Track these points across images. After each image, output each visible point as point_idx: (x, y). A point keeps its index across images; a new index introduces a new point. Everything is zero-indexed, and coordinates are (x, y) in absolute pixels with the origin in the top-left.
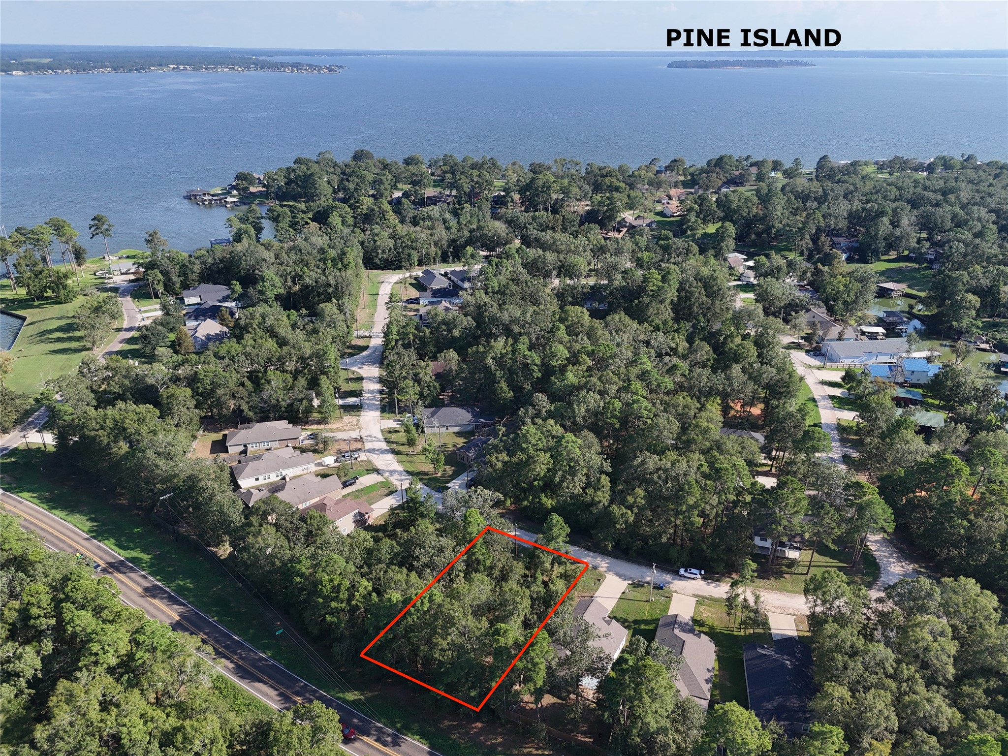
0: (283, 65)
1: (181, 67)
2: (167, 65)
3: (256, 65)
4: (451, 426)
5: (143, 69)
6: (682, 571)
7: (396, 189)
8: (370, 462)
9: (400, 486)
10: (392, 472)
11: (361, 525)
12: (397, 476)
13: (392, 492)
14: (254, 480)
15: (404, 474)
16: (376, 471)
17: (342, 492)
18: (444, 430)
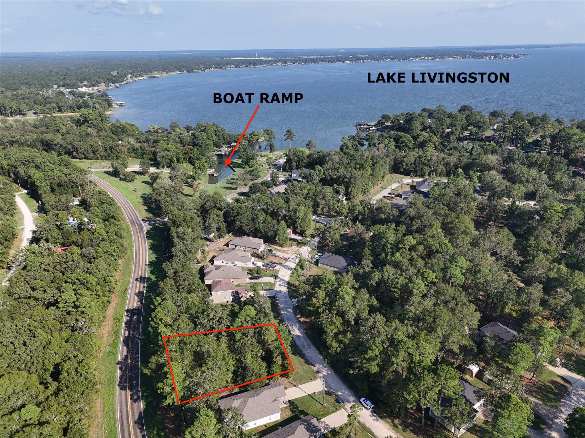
0: (486, 55)
1: (426, 58)
2: (420, 57)
3: (470, 55)
4: (334, 267)
5: (406, 59)
6: (362, 400)
7: (467, 130)
8: (278, 271)
9: (277, 288)
10: (281, 280)
11: (237, 299)
12: (281, 283)
13: (270, 289)
14: (221, 262)
15: (286, 283)
16: (275, 277)
17: (248, 281)
18: (329, 267)
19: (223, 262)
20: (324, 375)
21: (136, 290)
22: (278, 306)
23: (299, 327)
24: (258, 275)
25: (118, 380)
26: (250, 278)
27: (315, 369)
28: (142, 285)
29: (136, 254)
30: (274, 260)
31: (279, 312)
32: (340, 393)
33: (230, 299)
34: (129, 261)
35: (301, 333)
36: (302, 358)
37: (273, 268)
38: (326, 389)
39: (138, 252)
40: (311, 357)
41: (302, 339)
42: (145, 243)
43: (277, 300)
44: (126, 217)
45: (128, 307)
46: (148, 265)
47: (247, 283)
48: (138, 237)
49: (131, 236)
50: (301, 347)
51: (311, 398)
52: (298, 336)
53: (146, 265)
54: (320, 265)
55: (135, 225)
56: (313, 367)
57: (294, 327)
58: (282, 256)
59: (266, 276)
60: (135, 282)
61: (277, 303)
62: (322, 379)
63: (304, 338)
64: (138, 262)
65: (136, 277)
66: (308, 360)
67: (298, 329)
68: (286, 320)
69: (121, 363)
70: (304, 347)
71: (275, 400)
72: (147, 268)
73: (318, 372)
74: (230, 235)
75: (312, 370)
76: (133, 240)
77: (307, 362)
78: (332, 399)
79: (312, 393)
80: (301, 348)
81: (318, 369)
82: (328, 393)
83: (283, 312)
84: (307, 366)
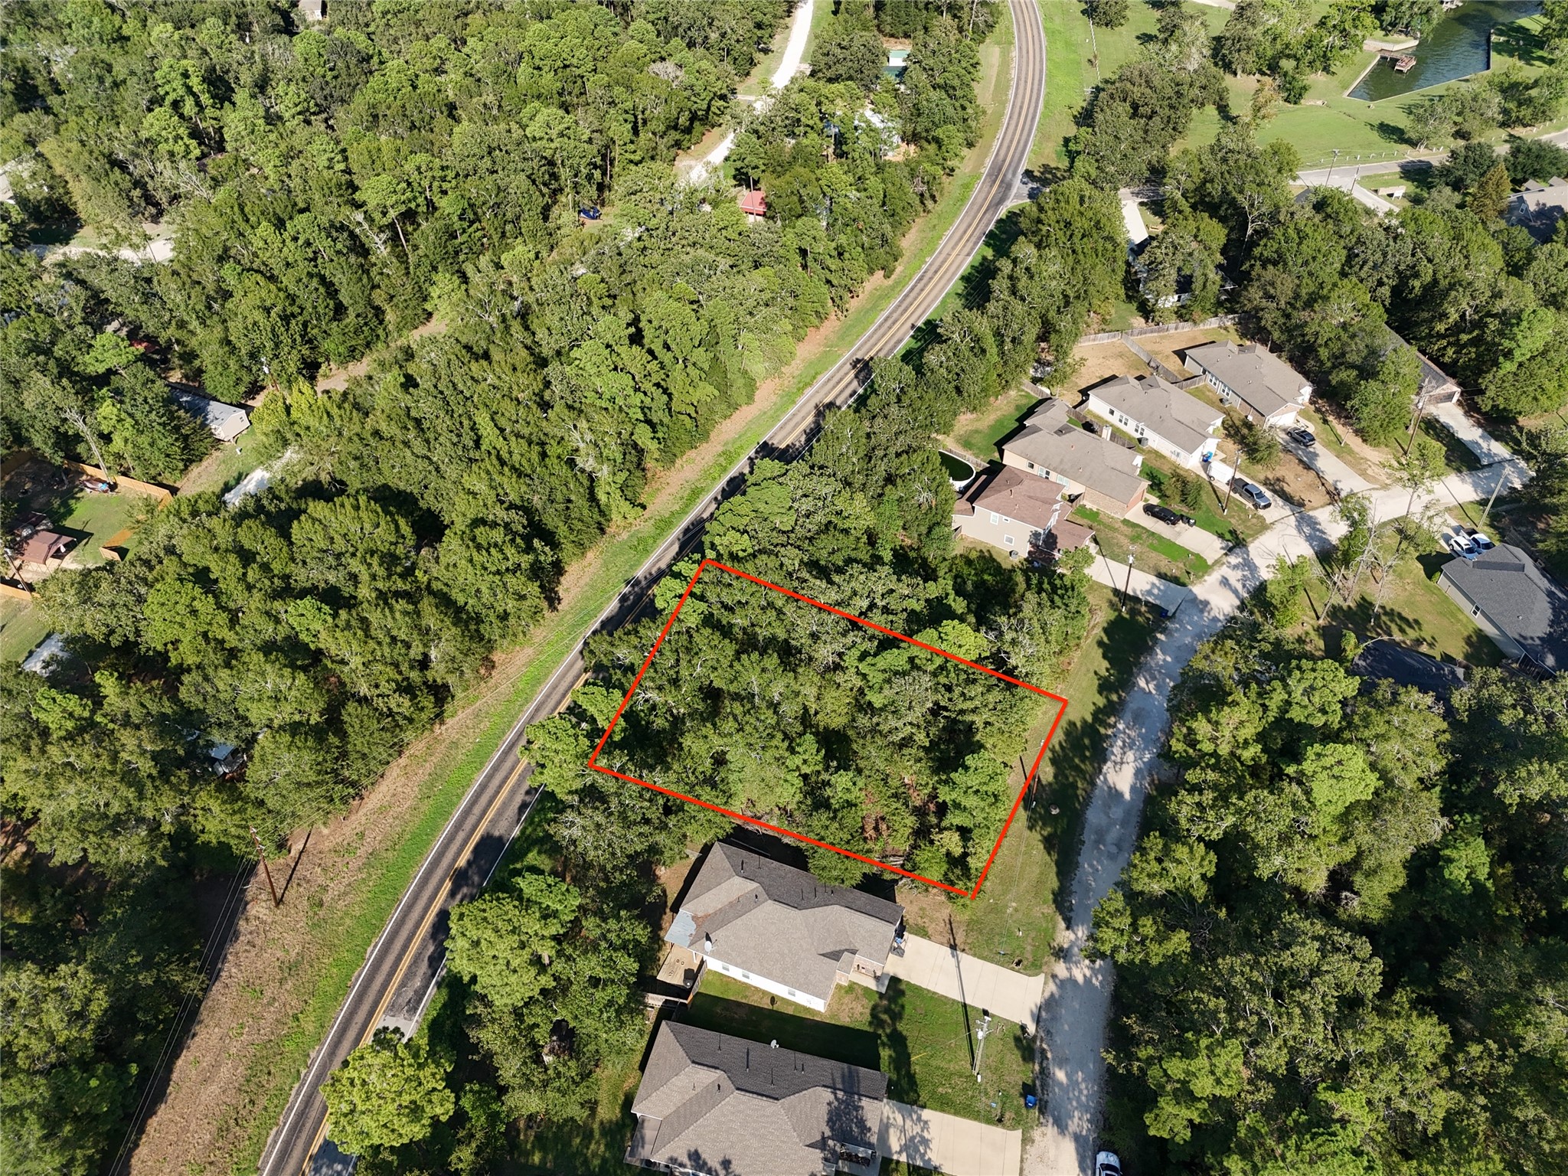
4: (1490, 617)
8: (1264, 527)
9: (1206, 589)
10: (1249, 565)
11: (1043, 560)
12: (1234, 577)
13: (1176, 580)
14: (1108, 408)
15: (1252, 584)
16: (1236, 542)
17: (1136, 514)
18: (1469, 608)
19: (1112, 412)
20: (1072, 981)
21: (826, 395)
22: (1150, 650)
23: (1150, 767)
24: (1184, 510)
25: (597, 625)
26: (1149, 509)
27: (1064, 937)
28: (855, 383)
29: (920, 279)
30: (1289, 477)
31: (1131, 674)
32: (1060, 1075)
33: (1024, 550)
34: (885, 295)
35: (1133, 789)
36: (1058, 874)
37: (1256, 506)
38: (1032, 1029)
39: (929, 274)
40: (1088, 889)
41: (1117, 813)
42: (968, 255)
43: (1164, 631)
44: (996, 145)
45: (771, 438)
46: (919, 329)
47: (1126, 522)
48: (969, 226)
49: (955, 215)
50: (1088, 836)
51: (962, 1019)
52: (1115, 794)
53: (913, 326)
54: (1441, 580)
55: (994, 182)
56: (1062, 925)
57: (1130, 756)
58: (1330, 478)
59: (1207, 525)
60: (848, 366)
61: (1156, 641)
62: (1052, 987)
63: (1128, 813)
64: (903, 308)
65: (859, 356)
66: (1071, 893)
67: (1138, 773)
68: (1128, 716)
69: (637, 582)
70: (1100, 839)
71: (835, 956)
72: (907, 338)
73: (1062, 954)
74: (1229, 321)
75: (1050, 934)
76: (949, 233)
77: (1062, 901)
78: (1018, 1072)
79: (981, 1007)
80: (1085, 837)
81: (1072, 944)
82: (1026, 1046)
83: (1142, 683)
84: (1050, 909)
